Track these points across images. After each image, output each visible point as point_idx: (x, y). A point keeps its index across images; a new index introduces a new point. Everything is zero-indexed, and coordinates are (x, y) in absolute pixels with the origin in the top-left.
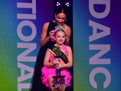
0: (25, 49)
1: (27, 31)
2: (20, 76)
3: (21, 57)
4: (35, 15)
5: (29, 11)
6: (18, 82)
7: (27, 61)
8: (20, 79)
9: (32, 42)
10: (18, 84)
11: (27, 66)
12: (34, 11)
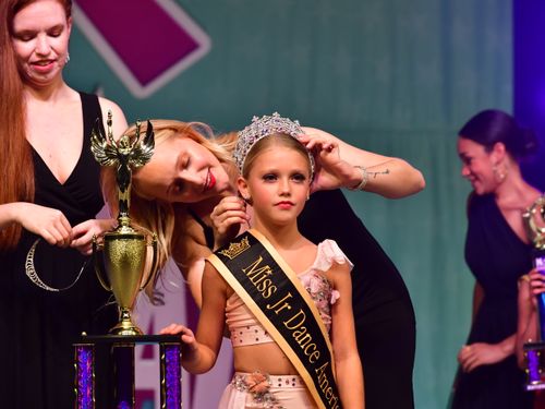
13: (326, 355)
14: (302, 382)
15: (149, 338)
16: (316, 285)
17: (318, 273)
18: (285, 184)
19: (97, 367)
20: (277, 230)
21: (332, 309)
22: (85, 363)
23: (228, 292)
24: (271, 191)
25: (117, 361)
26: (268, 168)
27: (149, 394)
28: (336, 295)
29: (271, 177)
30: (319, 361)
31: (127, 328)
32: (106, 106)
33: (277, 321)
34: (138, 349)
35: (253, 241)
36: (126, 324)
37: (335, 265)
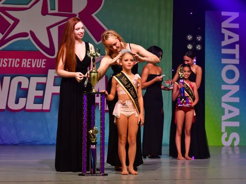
0: (229, 91)
1: (231, 74)
2: (224, 115)
3: (225, 98)
4: (238, 60)
5: (232, 56)
6: (222, 120)
7: (231, 101)
8: (224, 118)
9: (235, 84)
10: (222, 122)
11: (230, 106)
12: (237, 56)
13: (137, 97)
14: (132, 102)
15: (98, 93)
16: (135, 82)
17: (136, 80)
18: (129, 62)
19: (87, 99)
20: (127, 71)
21: (138, 87)
22: (85, 98)
23: (117, 83)
24: (126, 63)
25: (92, 97)
26: (126, 58)
27: (98, 104)
28: (139, 85)
29: (126, 60)
30: (136, 98)
31: (94, 91)
32: (91, 45)
33: (128, 89)
34: (96, 95)
35: (122, 73)
36: (94, 90)
37: (139, 79)
